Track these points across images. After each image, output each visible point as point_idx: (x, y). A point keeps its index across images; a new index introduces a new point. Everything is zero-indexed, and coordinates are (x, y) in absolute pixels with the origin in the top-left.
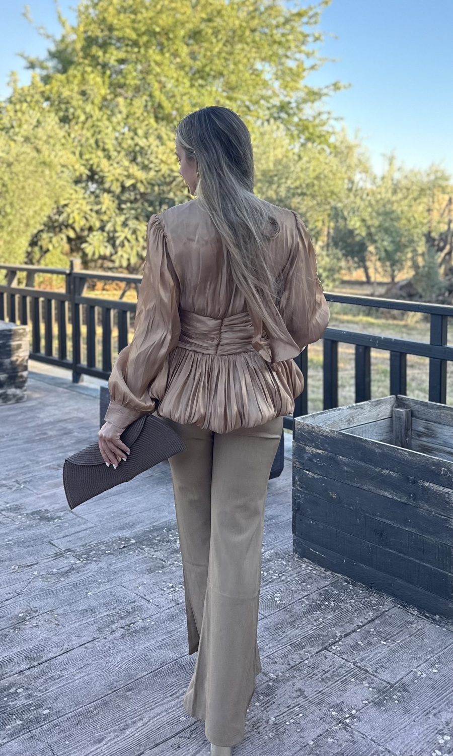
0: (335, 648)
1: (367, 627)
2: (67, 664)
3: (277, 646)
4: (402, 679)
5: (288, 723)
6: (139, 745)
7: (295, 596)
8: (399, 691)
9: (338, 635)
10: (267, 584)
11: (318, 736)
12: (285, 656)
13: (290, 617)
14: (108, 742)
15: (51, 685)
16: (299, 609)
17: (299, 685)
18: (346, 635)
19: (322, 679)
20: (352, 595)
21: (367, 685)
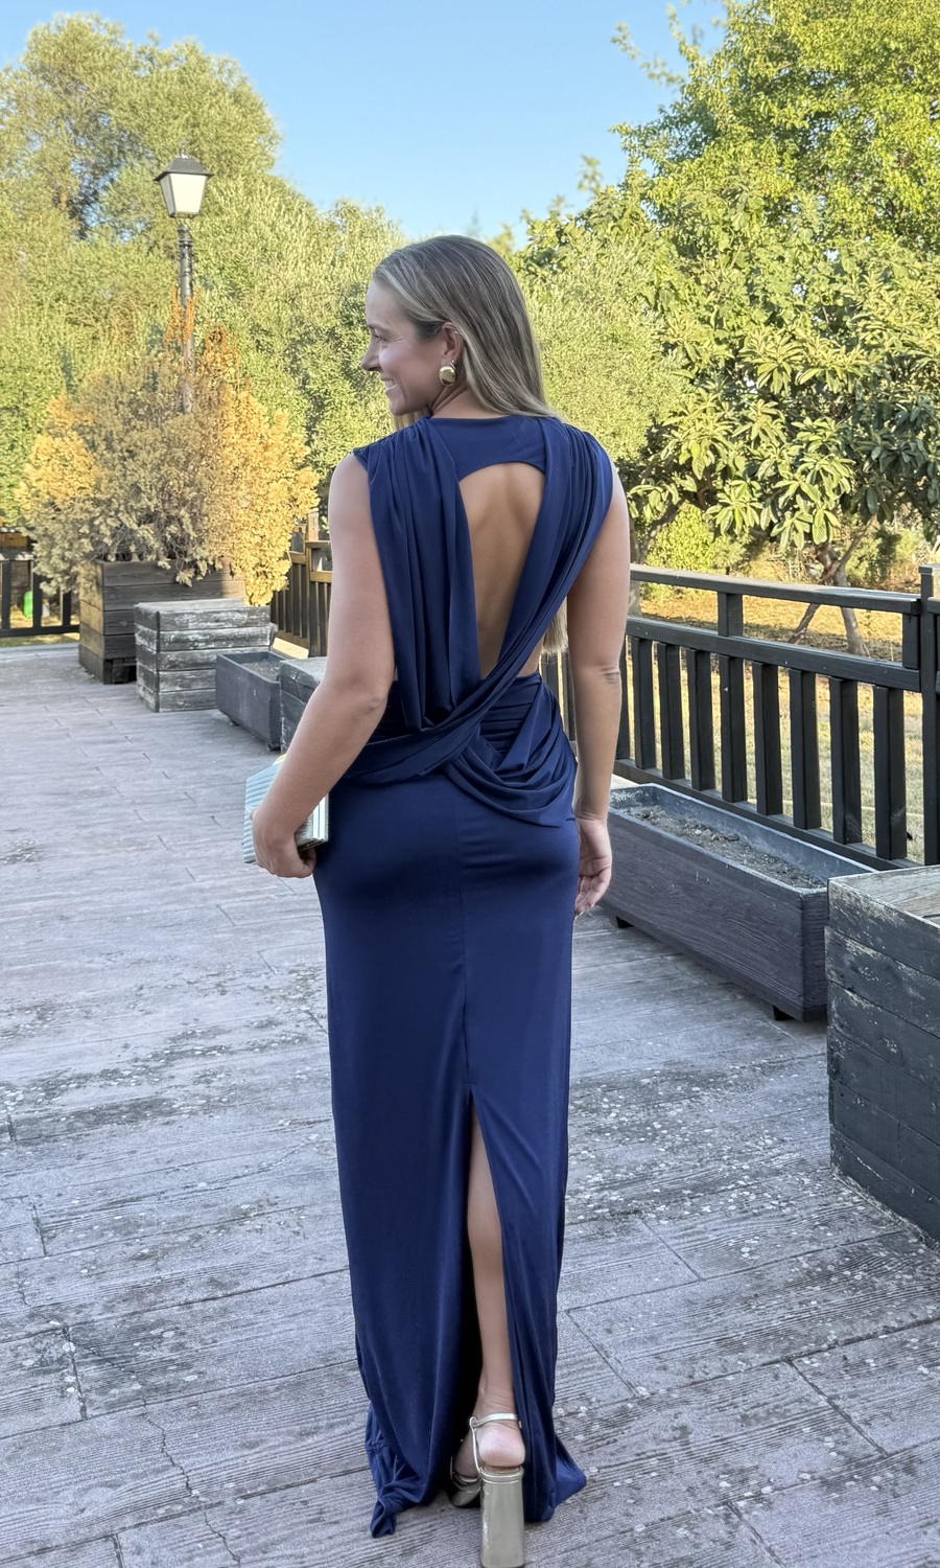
0: (808, 1362)
1: (905, 1333)
2: (273, 1303)
3: (690, 1337)
4: (915, 1446)
5: (617, 1484)
6: (317, 1465)
7: (788, 1249)
8: (893, 1468)
9: (832, 1338)
10: (745, 1219)
11: (662, 1520)
12: (691, 1359)
13: (753, 1289)
14: (265, 1450)
15: (227, 1336)
16: (780, 1274)
17: (684, 1419)
18: (849, 1342)
19: (745, 1417)
20: (915, 1266)
21: (831, 1445)
